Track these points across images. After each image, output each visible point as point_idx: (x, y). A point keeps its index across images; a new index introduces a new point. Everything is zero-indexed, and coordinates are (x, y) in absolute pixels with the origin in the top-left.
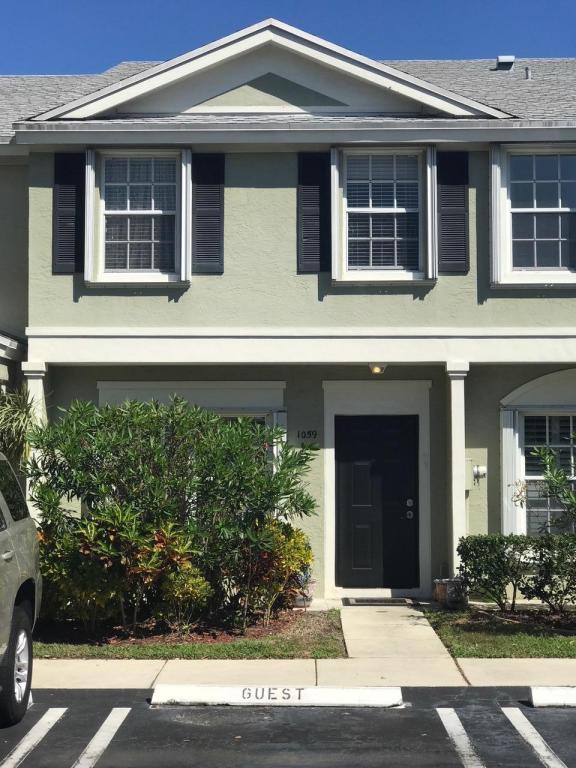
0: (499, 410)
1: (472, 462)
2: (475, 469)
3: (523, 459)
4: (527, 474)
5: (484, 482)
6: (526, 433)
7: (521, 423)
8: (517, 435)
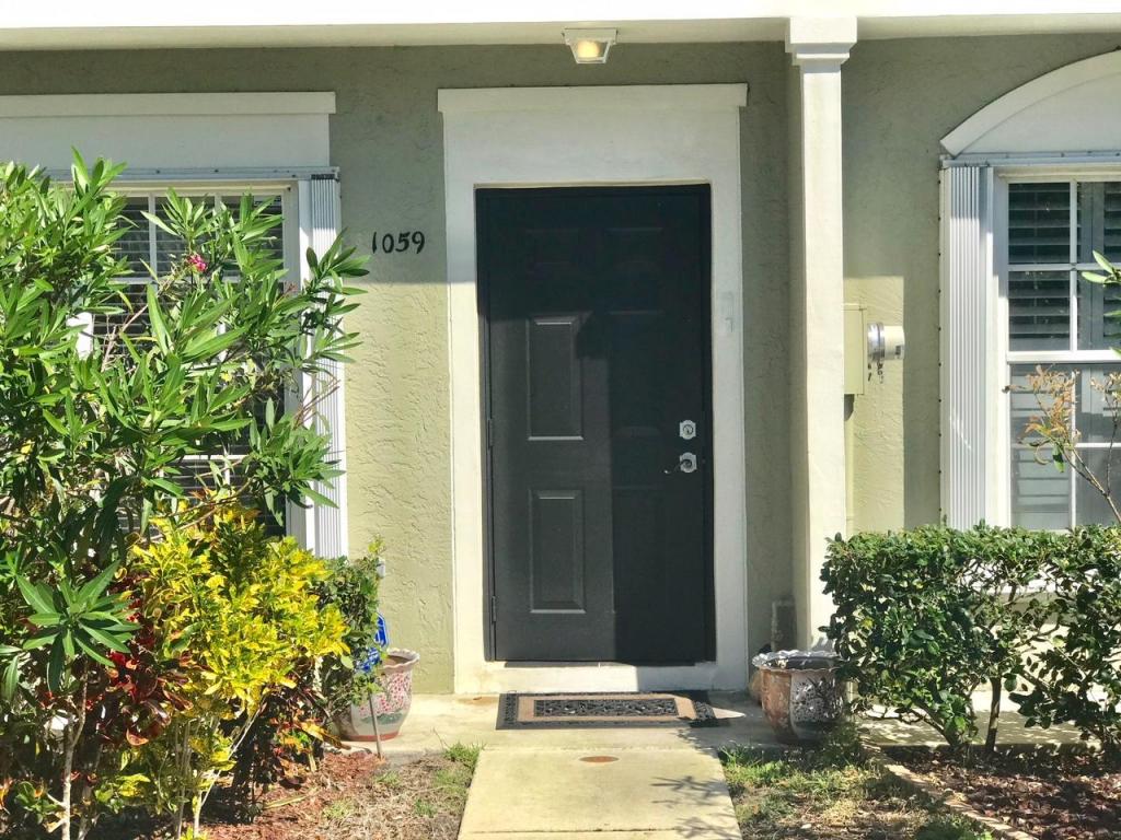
0: (940, 167)
1: (863, 314)
2: (873, 335)
3: (1003, 306)
4: (1012, 348)
5: (895, 369)
6: (1013, 234)
7: (999, 204)
8: (990, 237)
